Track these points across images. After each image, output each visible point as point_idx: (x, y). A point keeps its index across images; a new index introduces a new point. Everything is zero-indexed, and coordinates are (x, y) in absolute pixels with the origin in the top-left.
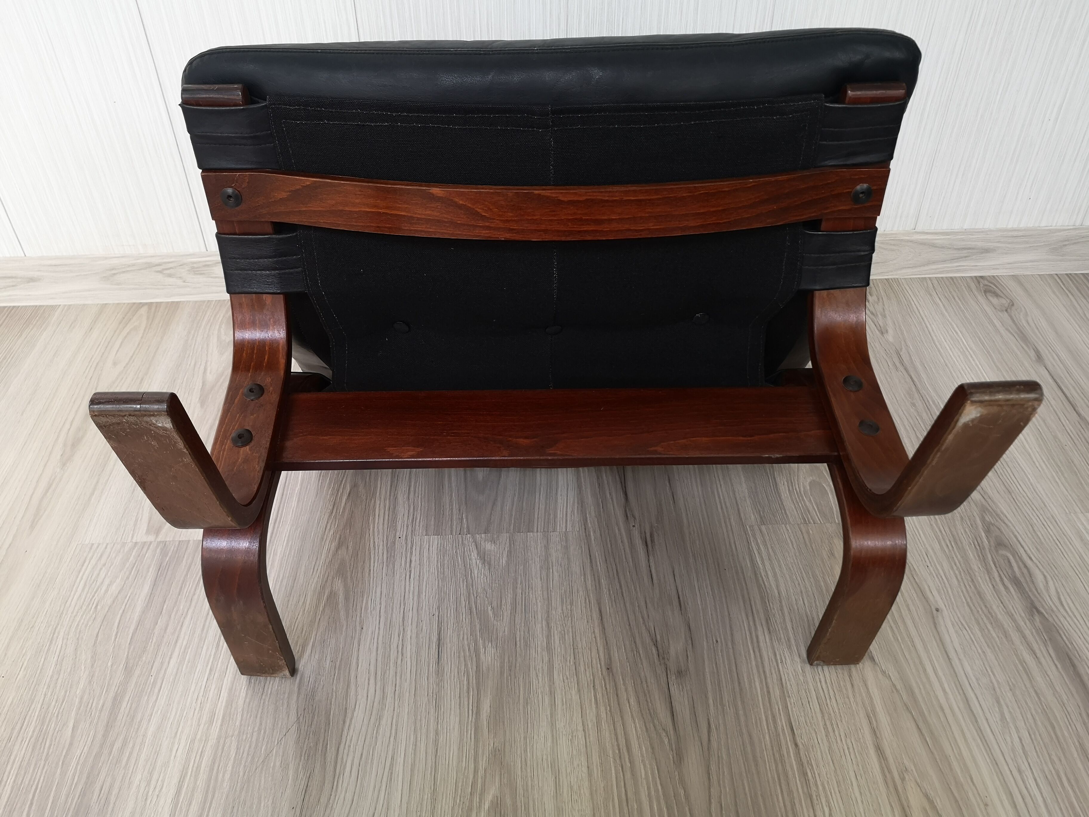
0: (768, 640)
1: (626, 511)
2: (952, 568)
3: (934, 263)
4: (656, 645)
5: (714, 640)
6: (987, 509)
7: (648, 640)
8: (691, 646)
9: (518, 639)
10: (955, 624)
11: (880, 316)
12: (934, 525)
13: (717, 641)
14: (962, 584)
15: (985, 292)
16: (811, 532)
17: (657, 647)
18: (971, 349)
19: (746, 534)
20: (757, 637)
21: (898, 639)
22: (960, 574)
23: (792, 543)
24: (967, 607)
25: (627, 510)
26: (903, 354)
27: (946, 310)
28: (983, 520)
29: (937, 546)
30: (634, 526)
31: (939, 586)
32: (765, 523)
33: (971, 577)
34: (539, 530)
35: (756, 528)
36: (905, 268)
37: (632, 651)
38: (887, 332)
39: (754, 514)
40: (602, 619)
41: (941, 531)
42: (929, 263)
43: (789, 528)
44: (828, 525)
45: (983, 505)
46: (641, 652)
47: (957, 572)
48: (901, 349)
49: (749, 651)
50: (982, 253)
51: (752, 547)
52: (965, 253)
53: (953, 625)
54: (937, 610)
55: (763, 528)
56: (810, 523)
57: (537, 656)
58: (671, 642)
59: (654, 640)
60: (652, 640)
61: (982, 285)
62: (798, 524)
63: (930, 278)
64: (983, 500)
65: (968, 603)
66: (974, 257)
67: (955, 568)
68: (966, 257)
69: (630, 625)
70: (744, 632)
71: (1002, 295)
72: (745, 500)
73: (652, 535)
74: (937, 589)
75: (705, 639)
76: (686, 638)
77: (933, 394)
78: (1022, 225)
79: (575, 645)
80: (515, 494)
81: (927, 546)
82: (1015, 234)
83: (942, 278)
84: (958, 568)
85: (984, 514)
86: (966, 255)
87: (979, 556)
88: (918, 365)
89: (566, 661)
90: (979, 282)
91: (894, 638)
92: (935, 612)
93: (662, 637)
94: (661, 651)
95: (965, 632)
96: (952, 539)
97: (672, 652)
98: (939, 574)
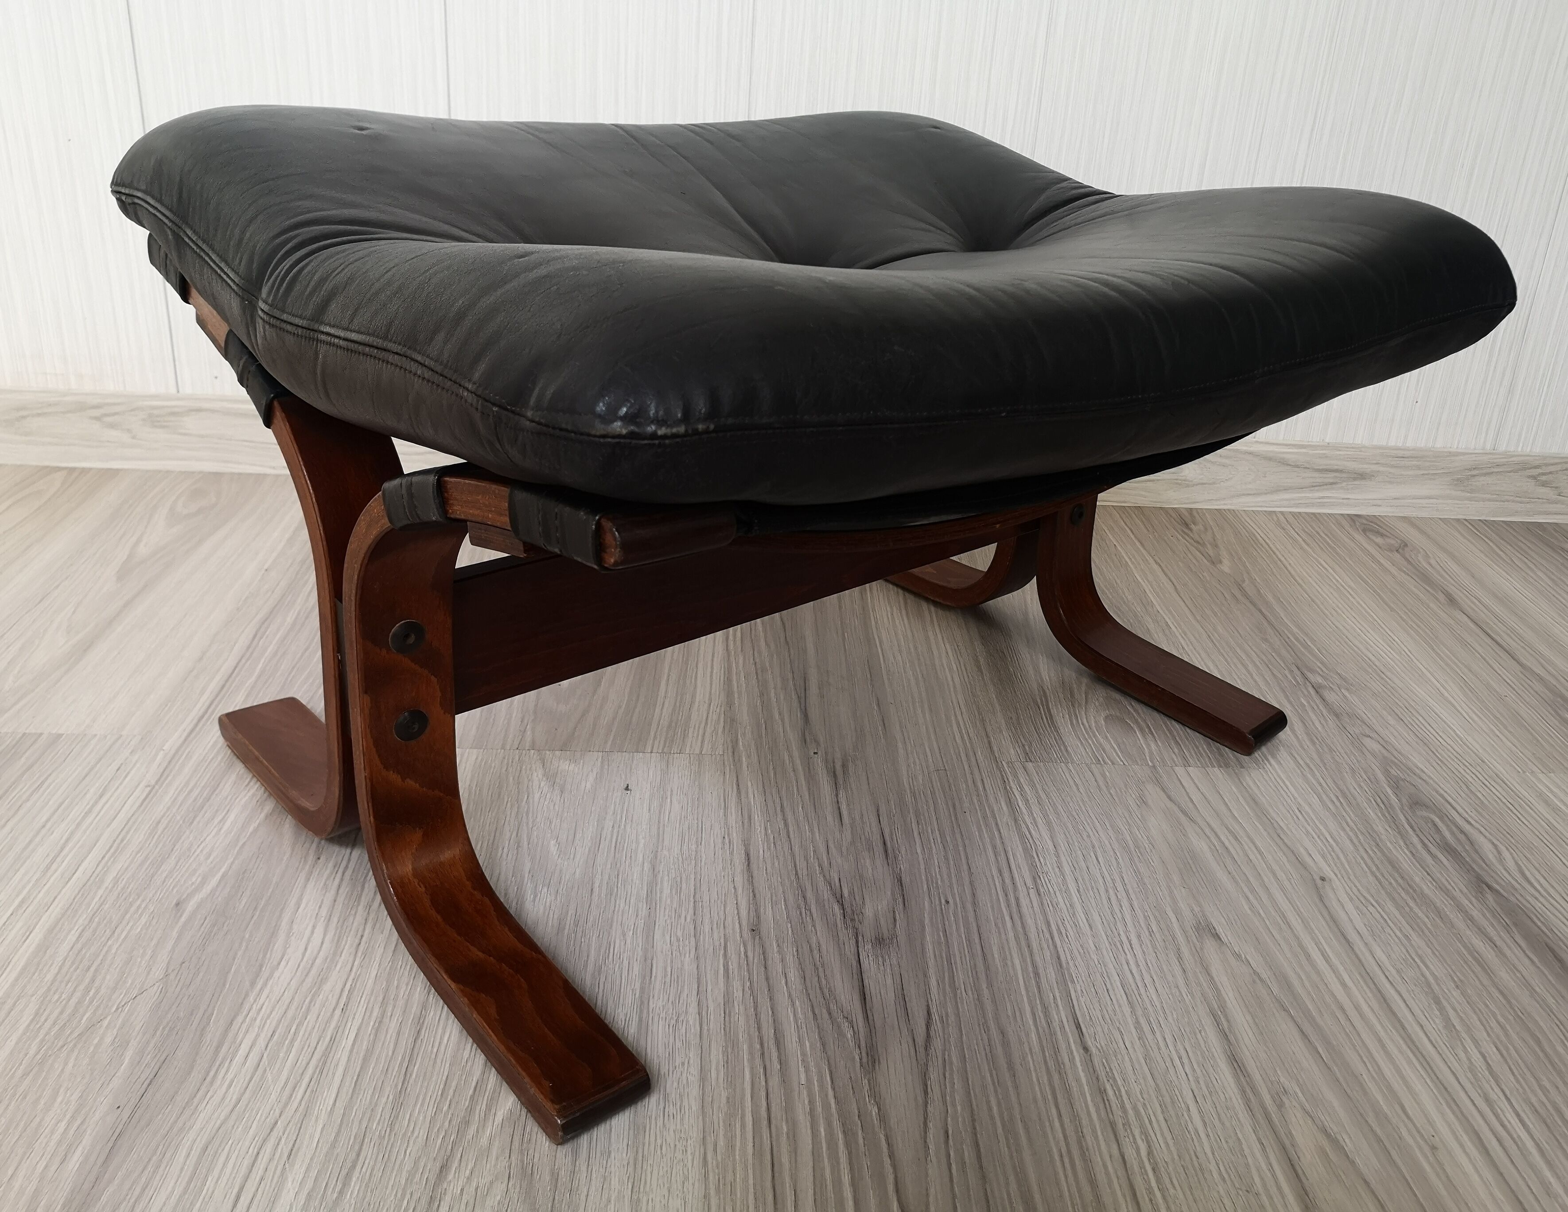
0: (1035, 904)
1: (804, 735)
2: (1344, 830)
3: (1286, 489)
4: (840, 901)
5: (943, 901)
6: (1392, 762)
7: (826, 894)
8: (901, 905)
9: (597, 885)
10: (1354, 897)
11: (1209, 546)
12: (1309, 776)
13: (947, 902)
14: (1361, 849)
15: (1364, 531)
16: (1107, 774)
17: (842, 905)
18: (1350, 587)
19: (1001, 772)
20: (1017, 899)
21: (1259, 914)
22: (1357, 837)
23: (1077, 785)
24: (1371, 878)
25: (807, 734)
26: (1246, 585)
27: (1308, 545)
28: (1387, 773)
29: (1315, 800)
30: (815, 753)
31: (1323, 850)
32: (1033, 759)
33: (1375, 841)
34: (655, 750)
35: (1018, 765)
36: (1244, 495)
37: (799, 907)
38: (1221, 562)
39: (1014, 748)
40: (749, 865)
41: (1321, 785)
42: (1277, 490)
43: (1071, 768)
44: (1136, 767)
45: (1384, 757)
46: (814, 910)
47: (1351, 833)
48: (1244, 581)
49: (1003, 917)
50: (1355, 479)
51: (1010, 787)
52: (1330, 477)
53: (1351, 899)
54: (1323, 879)
55: (1030, 765)
56: (1105, 763)
57: (627, 907)
58: (867, 900)
59: (838, 896)
60: (834, 894)
61: (1358, 524)
62: (1087, 765)
63: (1282, 513)
64: (1384, 751)
65: (1372, 873)
66: (1344, 484)
67: (1348, 829)
68: (1332, 484)
69: (797, 874)
70: (993, 891)
71: (1388, 534)
72: (1001, 731)
73: (844, 766)
74: (1319, 853)
75: (927, 898)
76: (893, 894)
77: (1295, 630)
78: (1409, 444)
79: (698, 896)
80: (620, 707)
81: (1299, 800)
82: (1401, 453)
83: (1300, 513)
84: (1352, 829)
85: (1388, 768)
86: (1332, 481)
87: (1384, 815)
88: (1270, 598)
89: (680, 916)
90: (1354, 521)
91: (1253, 912)
92: (1319, 882)
93: (852, 893)
94: (848, 910)
95: (1371, 908)
96: (1339, 794)
97: (869, 912)
98: (1323, 834)
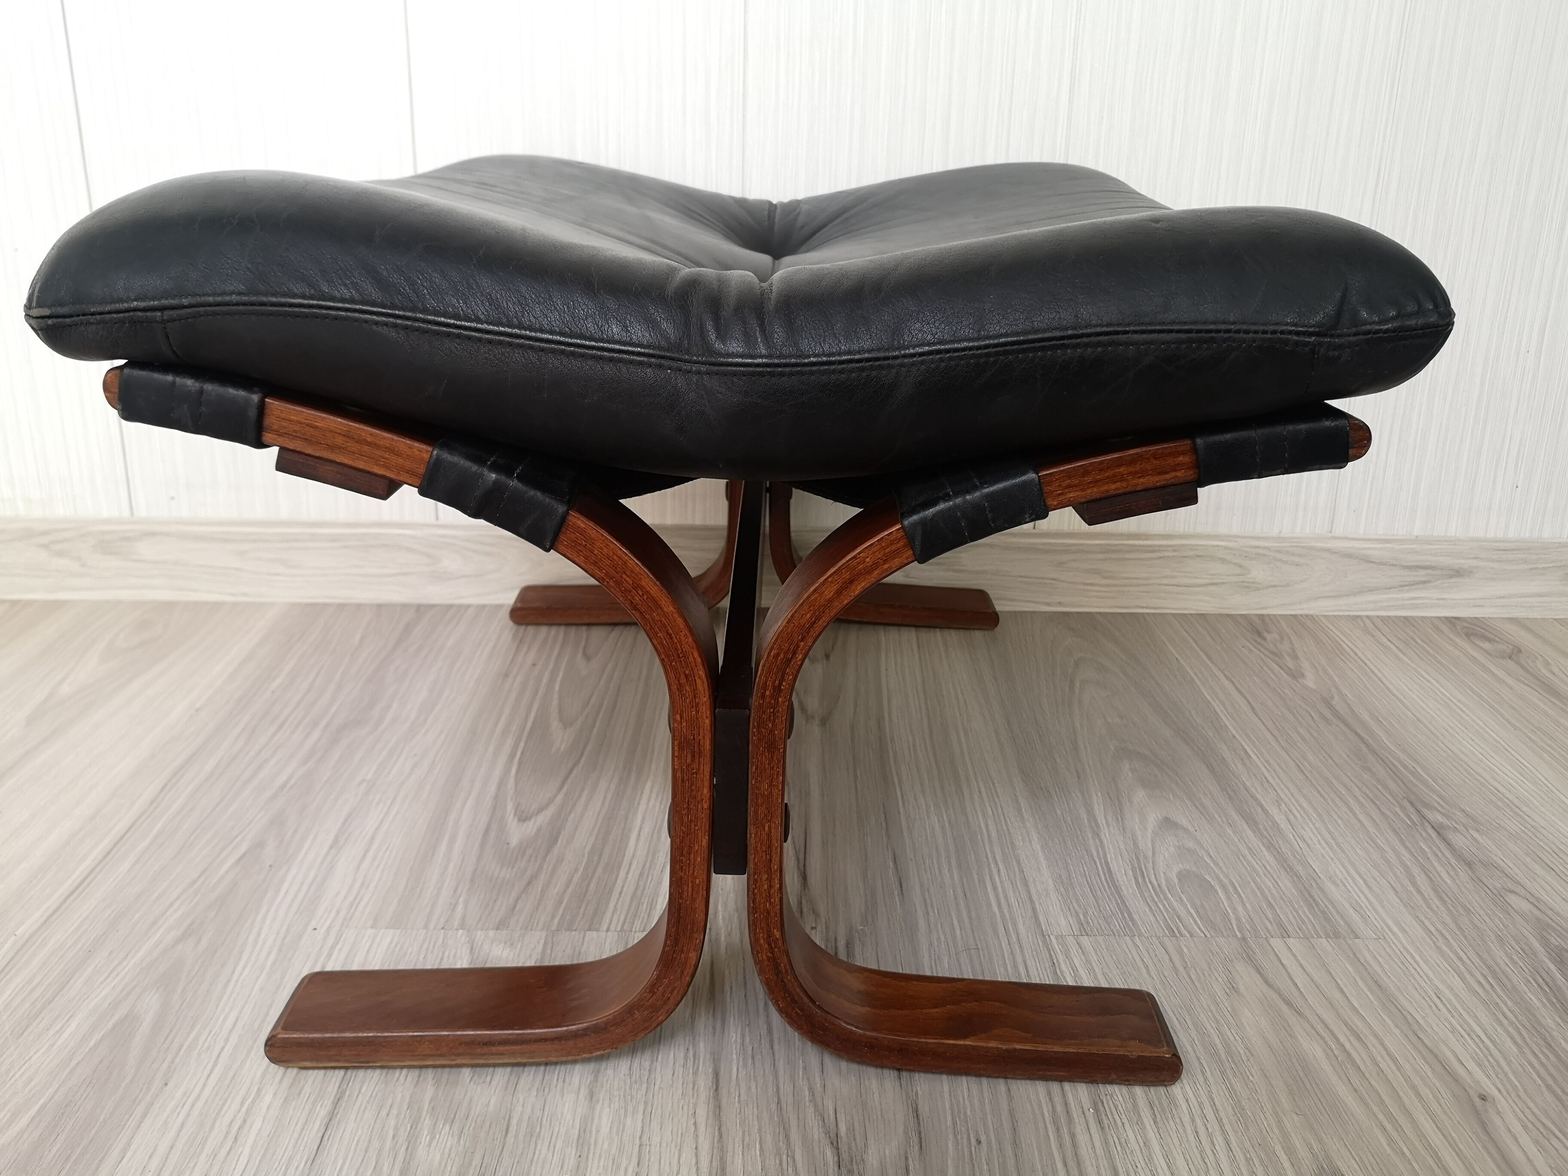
0: (1098, 1144)
2: (1501, 1024)
3: (1371, 590)
4: (835, 1144)
5: (973, 1141)
6: (1548, 925)
7: (816, 1132)
8: (917, 1148)
9: (514, 1121)
10: (1530, 1125)
11: (1287, 658)
12: (1444, 948)
13: (979, 1142)
14: (1528, 1052)
15: (1468, 635)
16: (1185, 950)
17: (838, 1149)
18: (1459, 701)
19: (1049, 950)
20: (1073, 1136)
21: (1403, 1154)
22: (1520, 1034)
23: (1147, 967)
24: (1547, 1093)
25: (804, 902)
26: (1336, 701)
27: (1404, 654)
28: (1545, 942)
29: (1458, 983)
30: (812, 928)
31: (1477, 1055)
32: (1090, 933)
33: (1545, 1040)
34: (612, 928)
35: (1070, 940)
36: (1323, 597)
37: (778, 1153)
38: (1303, 675)
39: (1065, 917)
40: (717, 1090)
41: (1460, 959)
42: (1363, 590)
43: (1139, 944)
44: (1221, 940)
45: (1538, 919)
46: (798, 1157)
47: (1510, 1029)
48: (1332, 697)
49: (1053, 1163)
50: (1451, 577)
51: (1061, 972)
52: (1421, 575)
53: (1525, 1127)
54: (1483, 1098)
55: (1085, 940)
56: (1181, 935)
57: (550, 1155)
58: (871, 1141)
59: (833, 1135)
60: (827, 1133)
61: (1458, 627)
62: (1158, 938)
63: (1368, 617)
64: (1536, 912)
65: (1548, 1087)
66: (1438, 582)
67: (1505, 1022)
68: (1424, 582)
69: (779, 1102)
70: (1041, 1125)
71: (1497, 639)
72: (1048, 895)
73: (849, 945)
74: (1473, 1058)
75: (951, 1137)
76: (906, 1132)
77: (1402, 756)
78: (1512, 534)
79: (645, 1138)
80: (576, 870)
81: (1437, 982)
82: (1502, 545)
83: (1389, 617)
84: (1511, 1023)
85: (1545, 934)
86: (1423, 579)
87: (1552, 1003)
88: (1365, 716)
89: (618, 1168)
90: (1454, 625)
91: (1393, 1150)
92: (1478, 1102)
93: (851, 1130)
94: (845, 1156)
95: (1555, 1142)
96: (1486, 971)
97: (872, 1159)
98: (1473, 1031)
